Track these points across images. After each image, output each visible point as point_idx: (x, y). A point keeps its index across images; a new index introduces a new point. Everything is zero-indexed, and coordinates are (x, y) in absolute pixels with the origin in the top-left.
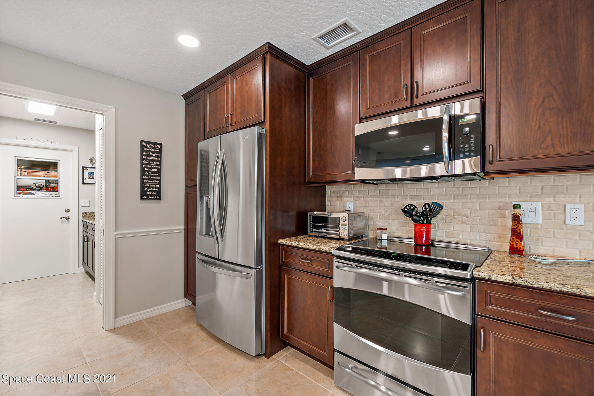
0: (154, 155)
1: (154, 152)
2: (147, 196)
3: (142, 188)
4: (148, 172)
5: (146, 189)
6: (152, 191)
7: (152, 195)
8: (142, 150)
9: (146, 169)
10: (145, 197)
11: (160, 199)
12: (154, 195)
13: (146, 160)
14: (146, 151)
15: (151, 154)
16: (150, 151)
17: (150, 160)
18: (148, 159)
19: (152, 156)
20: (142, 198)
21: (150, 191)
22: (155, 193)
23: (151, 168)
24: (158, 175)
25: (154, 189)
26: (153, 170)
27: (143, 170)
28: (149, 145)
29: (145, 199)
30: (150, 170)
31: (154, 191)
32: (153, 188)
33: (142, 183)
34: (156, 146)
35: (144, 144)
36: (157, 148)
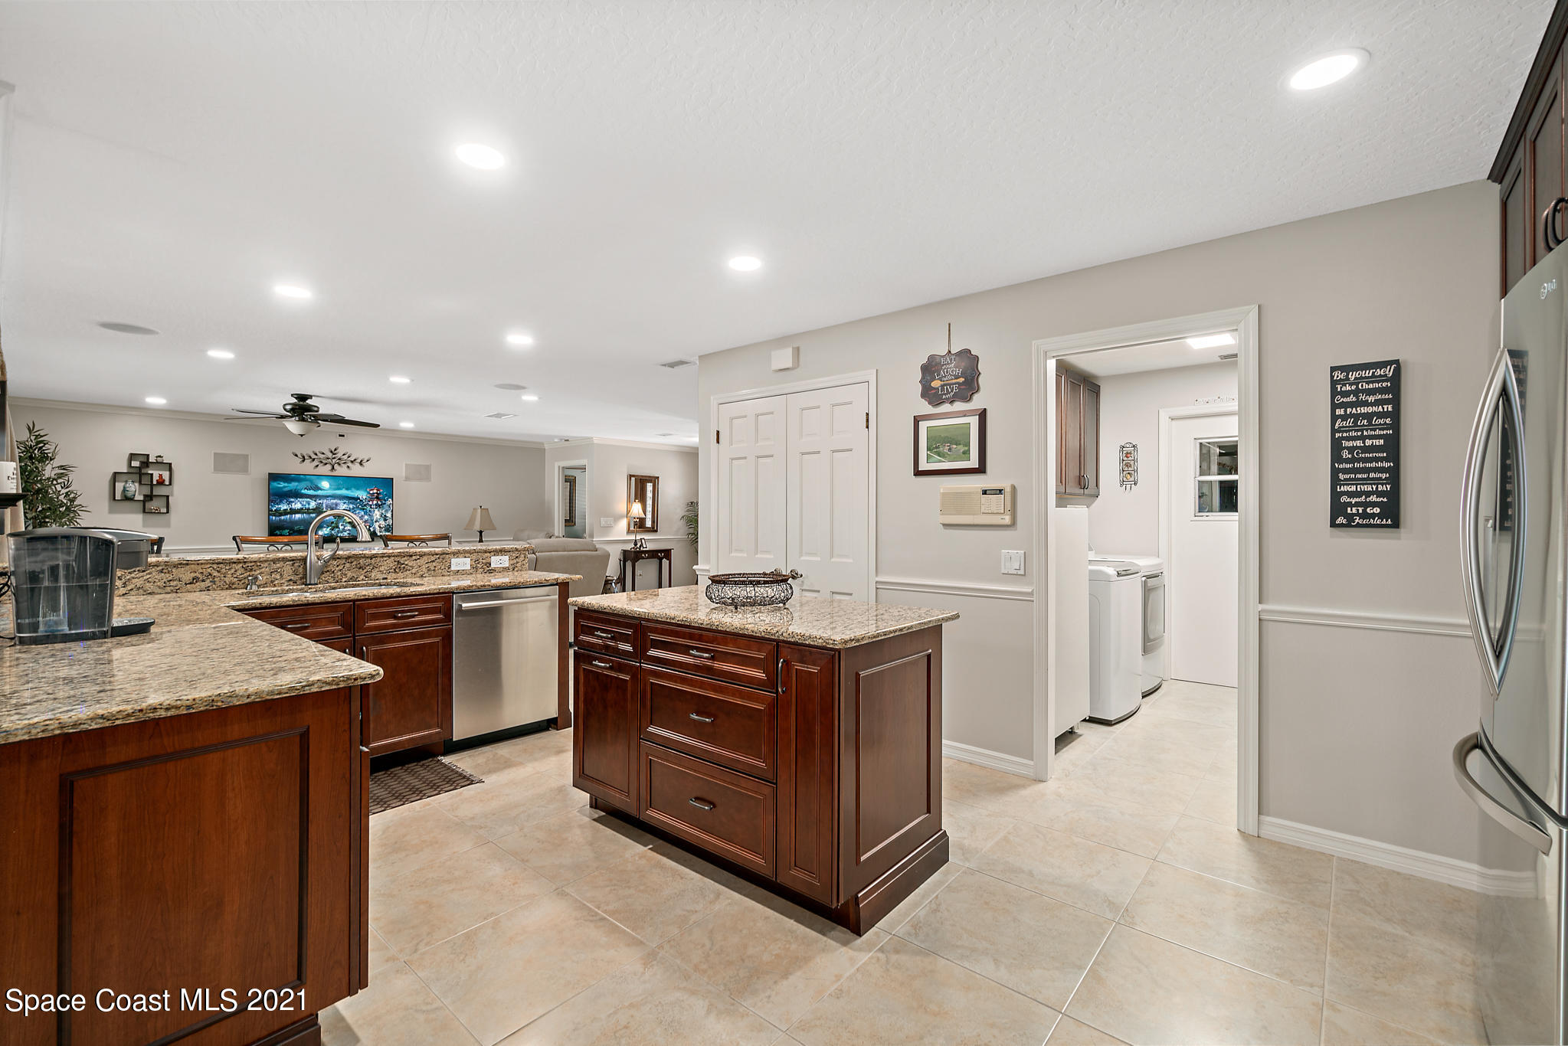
0: (1371, 399)
1: (1370, 392)
2: (1350, 518)
3: (1335, 495)
4: (1351, 450)
5: (1344, 499)
6: (1366, 505)
7: (1364, 515)
8: (1334, 393)
9: (1345, 443)
10: (1341, 520)
11: (1396, 525)
12: (1373, 516)
13: (1344, 418)
14: (1346, 394)
15: (1362, 397)
16: (1356, 393)
17: (1356, 417)
18: (1351, 415)
19: (1366, 404)
20: (1333, 525)
21: (1357, 504)
22: (1377, 510)
23: (1363, 438)
24: (1385, 455)
25: (1373, 498)
26: (1368, 442)
27: (1336, 446)
28: (1352, 376)
29: (1342, 525)
30: (1359, 443)
31: (1374, 504)
32: (1368, 494)
33: (1335, 481)
34: (1379, 372)
35: (1341, 376)
36: (1384, 378)
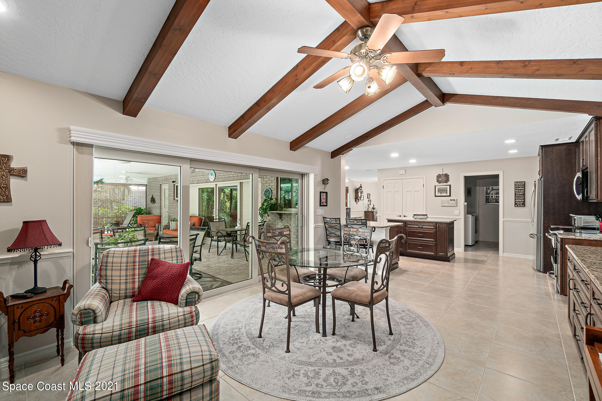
0: (521, 187)
1: (520, 186)
2: (518, 205)
3: (515, 202)
4: (518, 195)
5: (516, 202)
6: (520, 203)
7: (520, 205)
8: (515, 186)
9: (517, 194)
10: (516, 205)
11: (524, 206)
12: (521, 205)
13: (517, 190)
14: (517, 186)
15: (519, 187)
16: (518, 186)
17: (518, 190)
18: (518, 189)
19: (520, 188)
20: (515, 206)
21: (519, 203)
22: (522, 204)
23: (520, 193)
24: (523, 196)
25: (521, 202)
26: (520, 194)
27: (515, 194)
28: (518, 183)
29: (516, 206)
30: (519, 194)
31: (521, 203)
32: (520, 201)
33: (515, 200)
34: (522, 183)
35: (516, 183)
36: (523, 184)
